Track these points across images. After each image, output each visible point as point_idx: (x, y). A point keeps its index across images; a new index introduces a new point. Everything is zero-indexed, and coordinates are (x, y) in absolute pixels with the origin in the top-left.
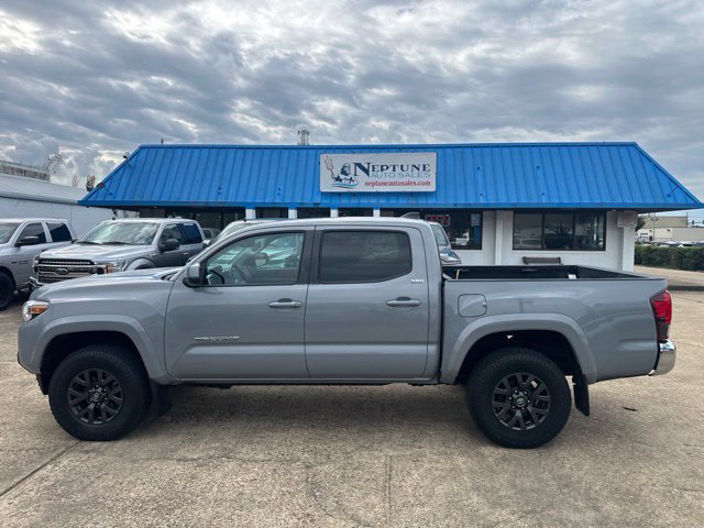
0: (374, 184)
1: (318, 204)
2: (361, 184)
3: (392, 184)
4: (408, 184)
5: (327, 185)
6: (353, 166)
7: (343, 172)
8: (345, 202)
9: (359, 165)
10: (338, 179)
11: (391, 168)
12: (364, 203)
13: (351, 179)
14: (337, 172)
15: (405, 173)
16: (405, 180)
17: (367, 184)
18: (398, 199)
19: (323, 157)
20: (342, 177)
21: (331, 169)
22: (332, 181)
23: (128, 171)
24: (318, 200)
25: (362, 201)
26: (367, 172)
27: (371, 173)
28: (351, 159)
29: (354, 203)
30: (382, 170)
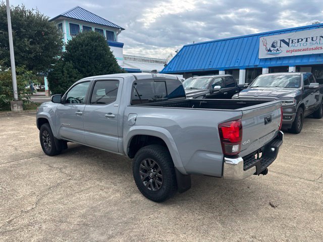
0: (292, 51)
1: (257, 66)
2: (284, 51)
3: (304, 50)
4: (317, 48)
5: (263, 54)
6: (279, 42)
7: (273, 46)
8: (273, 64)
9: (283, 41)
10: (270, 50)
11: (305, 40)
12: (285, 63)
13: (277, 50)
14: (269, 46)
15: (314, 42)
16: (314, 47)
17: (287, 51)
18: (309, 59)
19: (261, 39)
20: (272, 49)
21: (265, 45)
22: (266, 52)
23: (178, 58)
24: (257, 63)
25: (284, 62)
26: (288, 44)
27: (290, 44)
28: (277, 38)
29: (278, 63)
30: (298, 42)
